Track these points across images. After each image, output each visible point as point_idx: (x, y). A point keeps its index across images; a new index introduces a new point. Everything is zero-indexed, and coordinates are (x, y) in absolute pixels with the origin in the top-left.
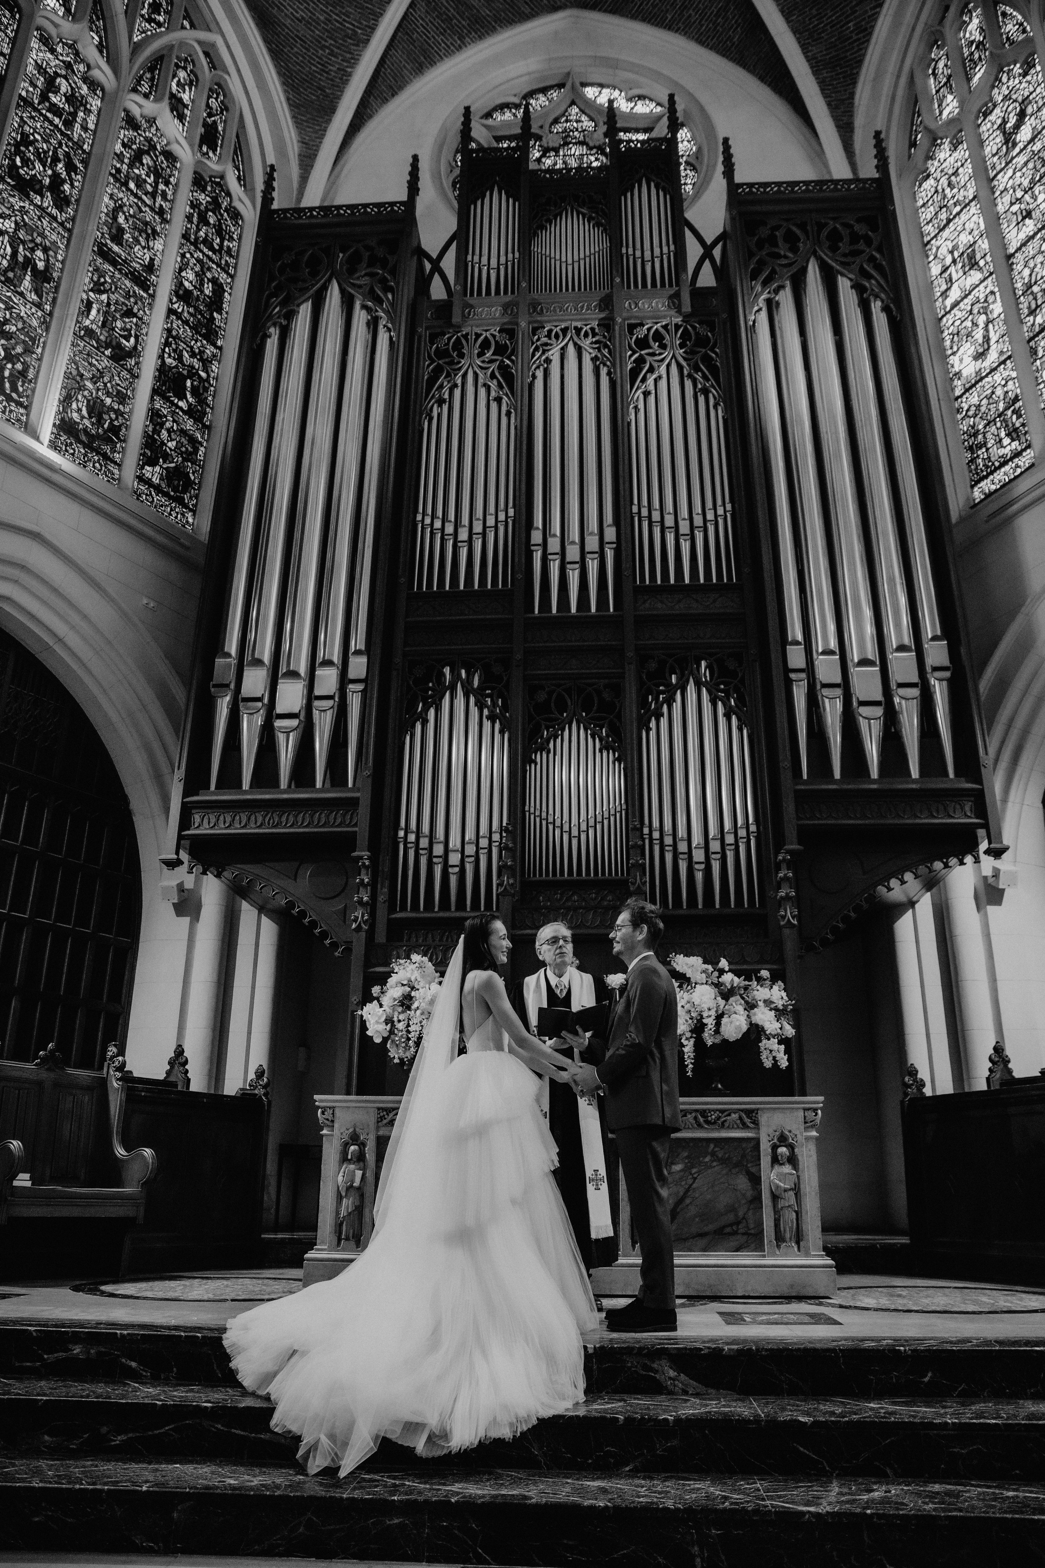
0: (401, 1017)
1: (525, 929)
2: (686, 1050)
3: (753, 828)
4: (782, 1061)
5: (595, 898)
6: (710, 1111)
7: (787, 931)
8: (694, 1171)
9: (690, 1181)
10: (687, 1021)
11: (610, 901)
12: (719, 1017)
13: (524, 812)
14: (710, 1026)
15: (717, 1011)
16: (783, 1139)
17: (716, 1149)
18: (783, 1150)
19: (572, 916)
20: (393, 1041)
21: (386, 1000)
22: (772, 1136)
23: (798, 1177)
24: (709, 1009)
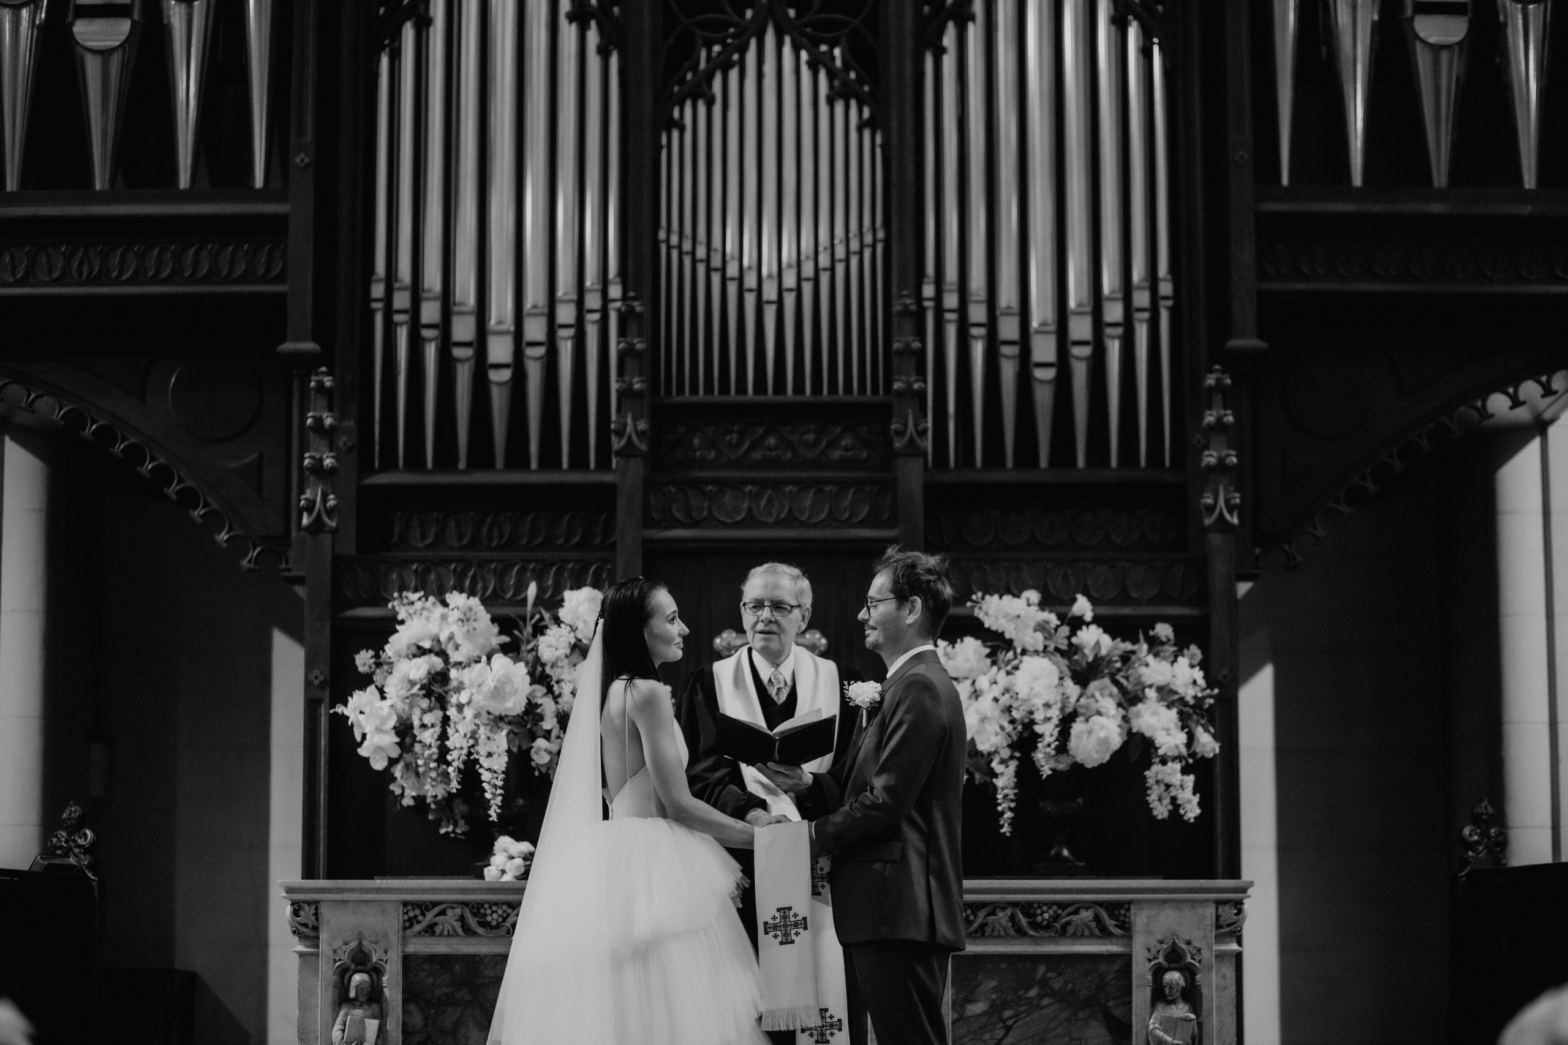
0: (428, 719)
1: (670, 527)
2: (999, 782)
3: (1166, 288)
4: (1188, 807)
5: (816, 443)
6: (1040, 904)
7: (1215, 539)
8: (1007, 1014)
9: (999, 1033)
10: (1002, 728)
11: (846, 449)
12: (1067, 721)
13: (656, 243)
14: (1048, 739)
15: (1062, 709)
16: (1175, 957)
17: (1050, 975)
18: (1174, 977)
19: (770, 499)
20: (407, 766)
21: (394, 686)
22: (1153, 951)
23: (1200, 1025)
24: (1047, 706)
